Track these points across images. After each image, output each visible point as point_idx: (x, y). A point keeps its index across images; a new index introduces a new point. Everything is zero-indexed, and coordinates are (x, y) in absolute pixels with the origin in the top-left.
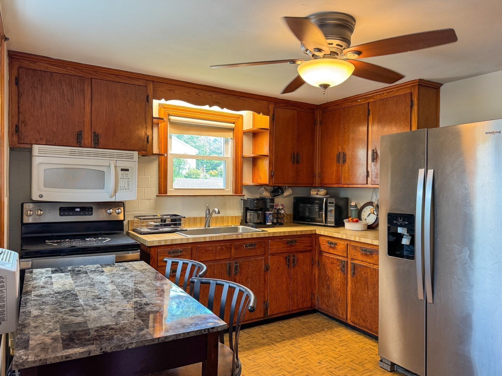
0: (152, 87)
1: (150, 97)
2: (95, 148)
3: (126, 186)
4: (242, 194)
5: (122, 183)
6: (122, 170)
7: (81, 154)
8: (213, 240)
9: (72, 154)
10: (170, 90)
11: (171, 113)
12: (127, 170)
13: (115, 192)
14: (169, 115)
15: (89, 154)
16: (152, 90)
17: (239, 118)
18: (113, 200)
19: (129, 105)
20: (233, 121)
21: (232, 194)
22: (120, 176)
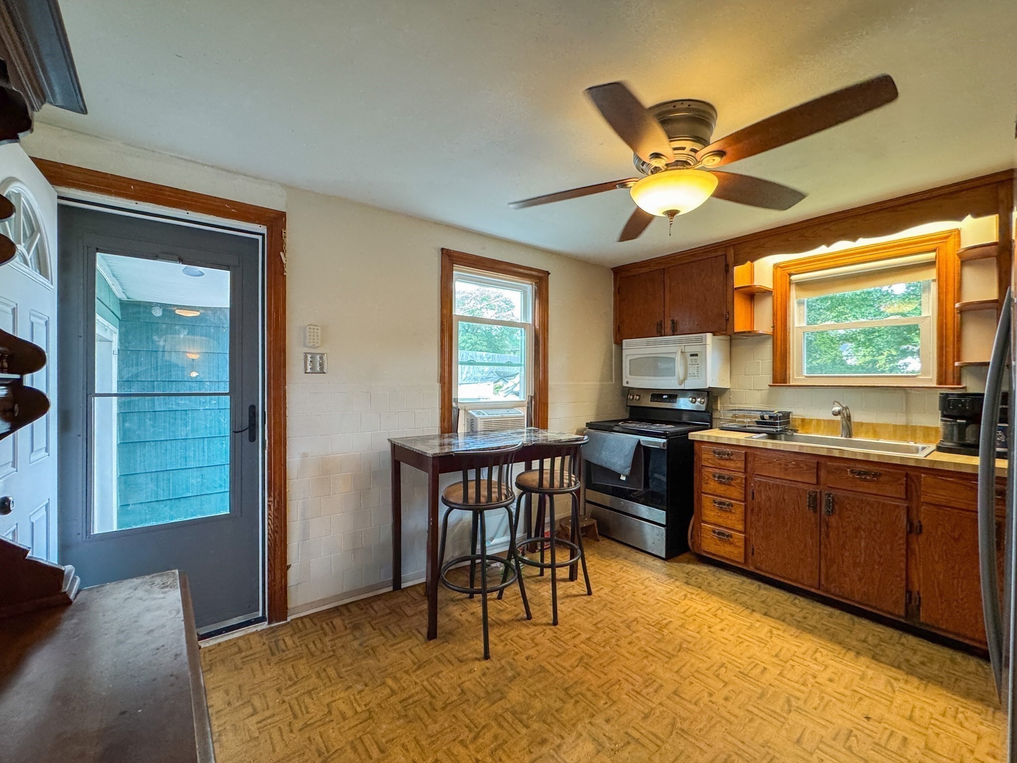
0: (732, 251)
1: (731, 264)
2: (673, 335)
3: (696, 372)
4: (959, 384)
5: (692, 370)
6: (692, 355)
7: (661, 343)
8: (778, 448)
9: (648, 344)
10: (756, 248)
11: (793, 271)
12: (696, 355)
13: (685, 379)
14: (790, 275)
15: (667, 343)
16: (733, 255)
17: (946, 237)
18: (682, 387)
19: (704, 282)
20: (933, 247)
21: (935, 385)
22: (689, 362)
